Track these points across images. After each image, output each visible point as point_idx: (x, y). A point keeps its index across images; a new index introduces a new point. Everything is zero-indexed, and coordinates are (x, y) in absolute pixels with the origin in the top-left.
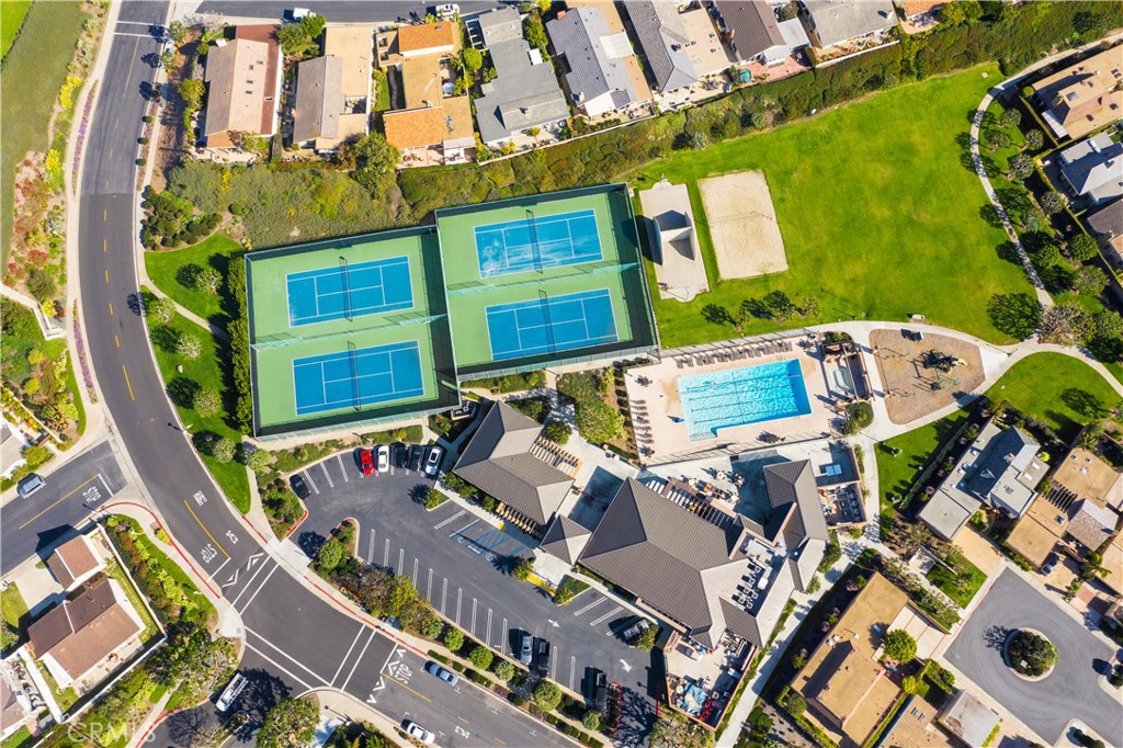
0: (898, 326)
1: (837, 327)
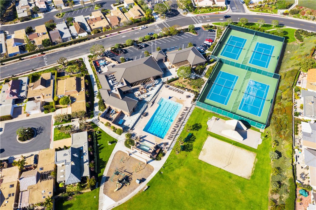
0: (148, 179)
1: (164, 159)
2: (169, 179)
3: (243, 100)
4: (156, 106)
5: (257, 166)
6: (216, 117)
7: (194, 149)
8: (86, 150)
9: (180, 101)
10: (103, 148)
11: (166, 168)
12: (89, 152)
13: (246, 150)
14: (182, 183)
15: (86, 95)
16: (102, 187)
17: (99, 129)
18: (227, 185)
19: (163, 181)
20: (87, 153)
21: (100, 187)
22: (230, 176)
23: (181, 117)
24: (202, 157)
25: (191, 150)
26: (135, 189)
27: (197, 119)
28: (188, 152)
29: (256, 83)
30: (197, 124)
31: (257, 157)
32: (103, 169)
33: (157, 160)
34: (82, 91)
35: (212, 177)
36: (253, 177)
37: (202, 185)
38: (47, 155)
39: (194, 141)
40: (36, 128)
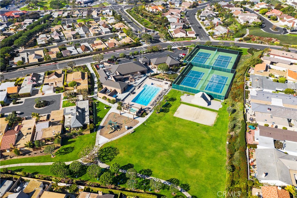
2: (151, 127)
3: (208, 85)
4: (141, 89)
5: (218, 119)
6: (187, 94)
7: (170, 111)
8: (87, 109)
9: (160, 86)
10: (100, 111)
11: (148, 122)
12: (90, 111)
13: (210, 111)
14: (160, 129)
15: (88, 82)
16: (99, 132)
17: (97, 101)
18: (195, 129)
19: (146, 128)
20: (88, 111)
21: (97, 132)
22: (198, 125)
23: (160, 94)
24: (176, 115)
25: (168, 112)
26: (124, 132)
27: (173, 95)
28: (166, 113)
29: (218, 76)
30: (173, 98)
31: (218, 114)
32: (100, 122)
33: (142, 117)
34: (85, 79)
35: (184, 126)
36: (215, 125)
37: (176, 130)
38: (57, 113)
39: (170, 107)
40: (49, 101)
